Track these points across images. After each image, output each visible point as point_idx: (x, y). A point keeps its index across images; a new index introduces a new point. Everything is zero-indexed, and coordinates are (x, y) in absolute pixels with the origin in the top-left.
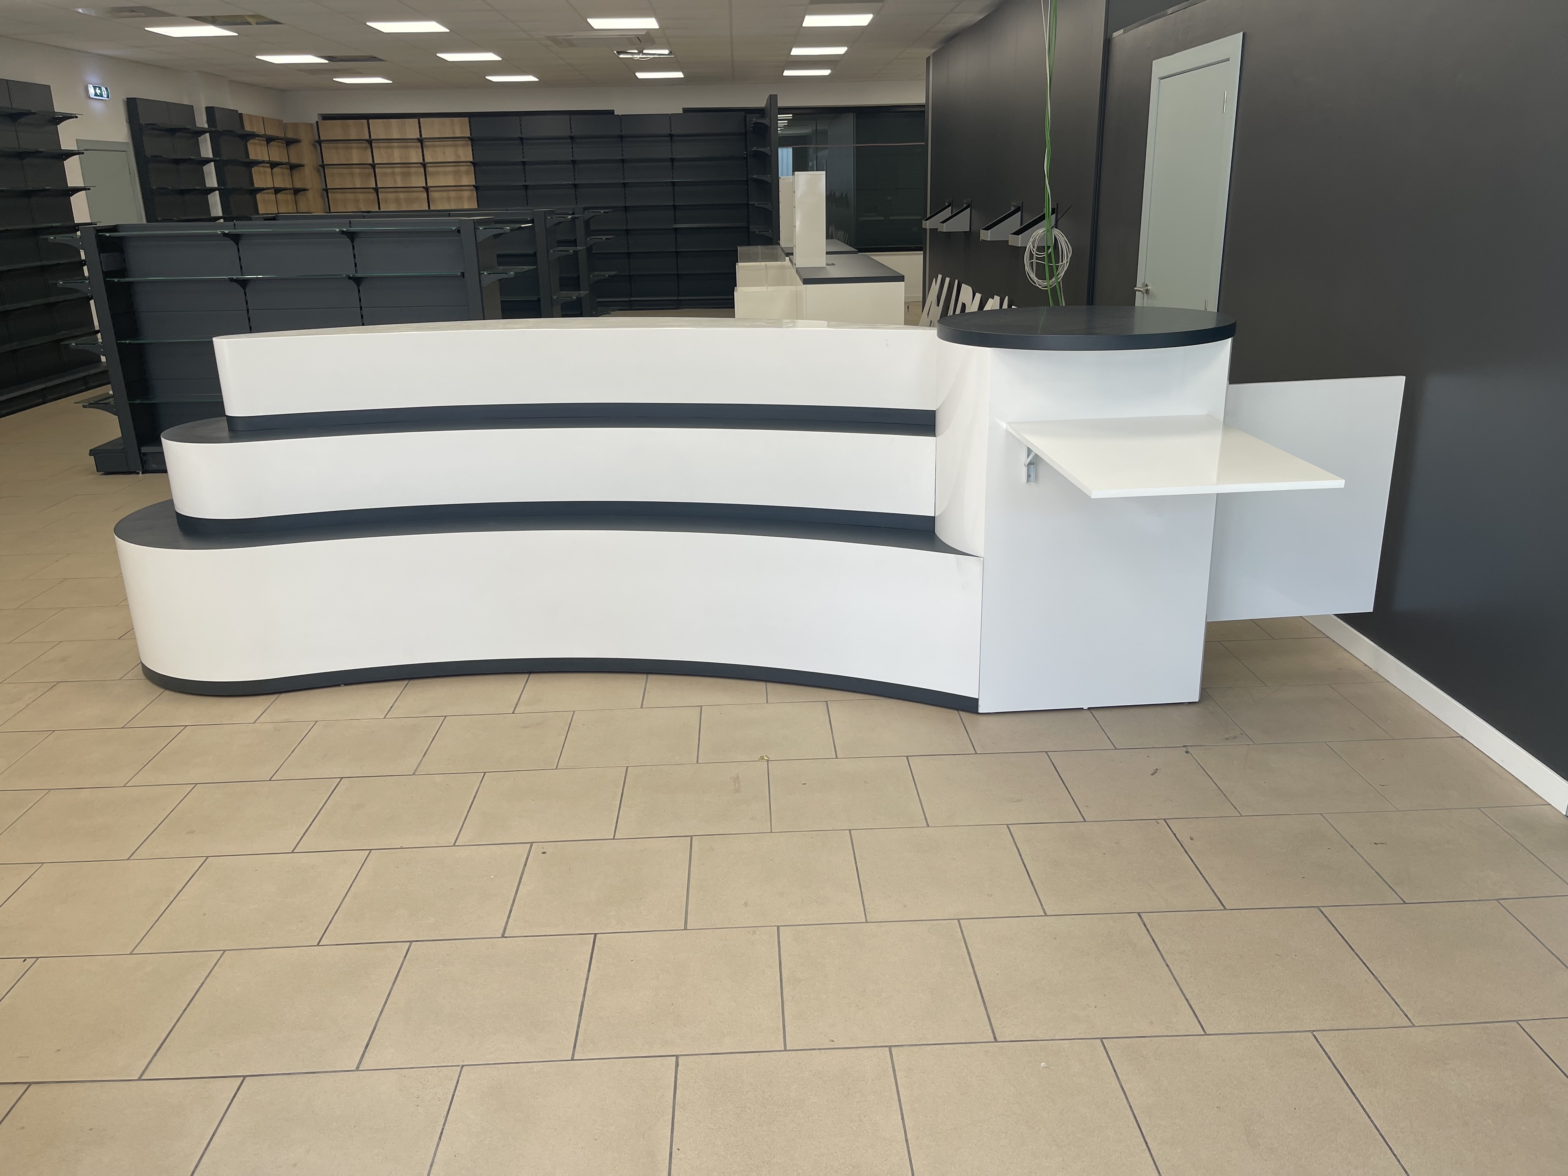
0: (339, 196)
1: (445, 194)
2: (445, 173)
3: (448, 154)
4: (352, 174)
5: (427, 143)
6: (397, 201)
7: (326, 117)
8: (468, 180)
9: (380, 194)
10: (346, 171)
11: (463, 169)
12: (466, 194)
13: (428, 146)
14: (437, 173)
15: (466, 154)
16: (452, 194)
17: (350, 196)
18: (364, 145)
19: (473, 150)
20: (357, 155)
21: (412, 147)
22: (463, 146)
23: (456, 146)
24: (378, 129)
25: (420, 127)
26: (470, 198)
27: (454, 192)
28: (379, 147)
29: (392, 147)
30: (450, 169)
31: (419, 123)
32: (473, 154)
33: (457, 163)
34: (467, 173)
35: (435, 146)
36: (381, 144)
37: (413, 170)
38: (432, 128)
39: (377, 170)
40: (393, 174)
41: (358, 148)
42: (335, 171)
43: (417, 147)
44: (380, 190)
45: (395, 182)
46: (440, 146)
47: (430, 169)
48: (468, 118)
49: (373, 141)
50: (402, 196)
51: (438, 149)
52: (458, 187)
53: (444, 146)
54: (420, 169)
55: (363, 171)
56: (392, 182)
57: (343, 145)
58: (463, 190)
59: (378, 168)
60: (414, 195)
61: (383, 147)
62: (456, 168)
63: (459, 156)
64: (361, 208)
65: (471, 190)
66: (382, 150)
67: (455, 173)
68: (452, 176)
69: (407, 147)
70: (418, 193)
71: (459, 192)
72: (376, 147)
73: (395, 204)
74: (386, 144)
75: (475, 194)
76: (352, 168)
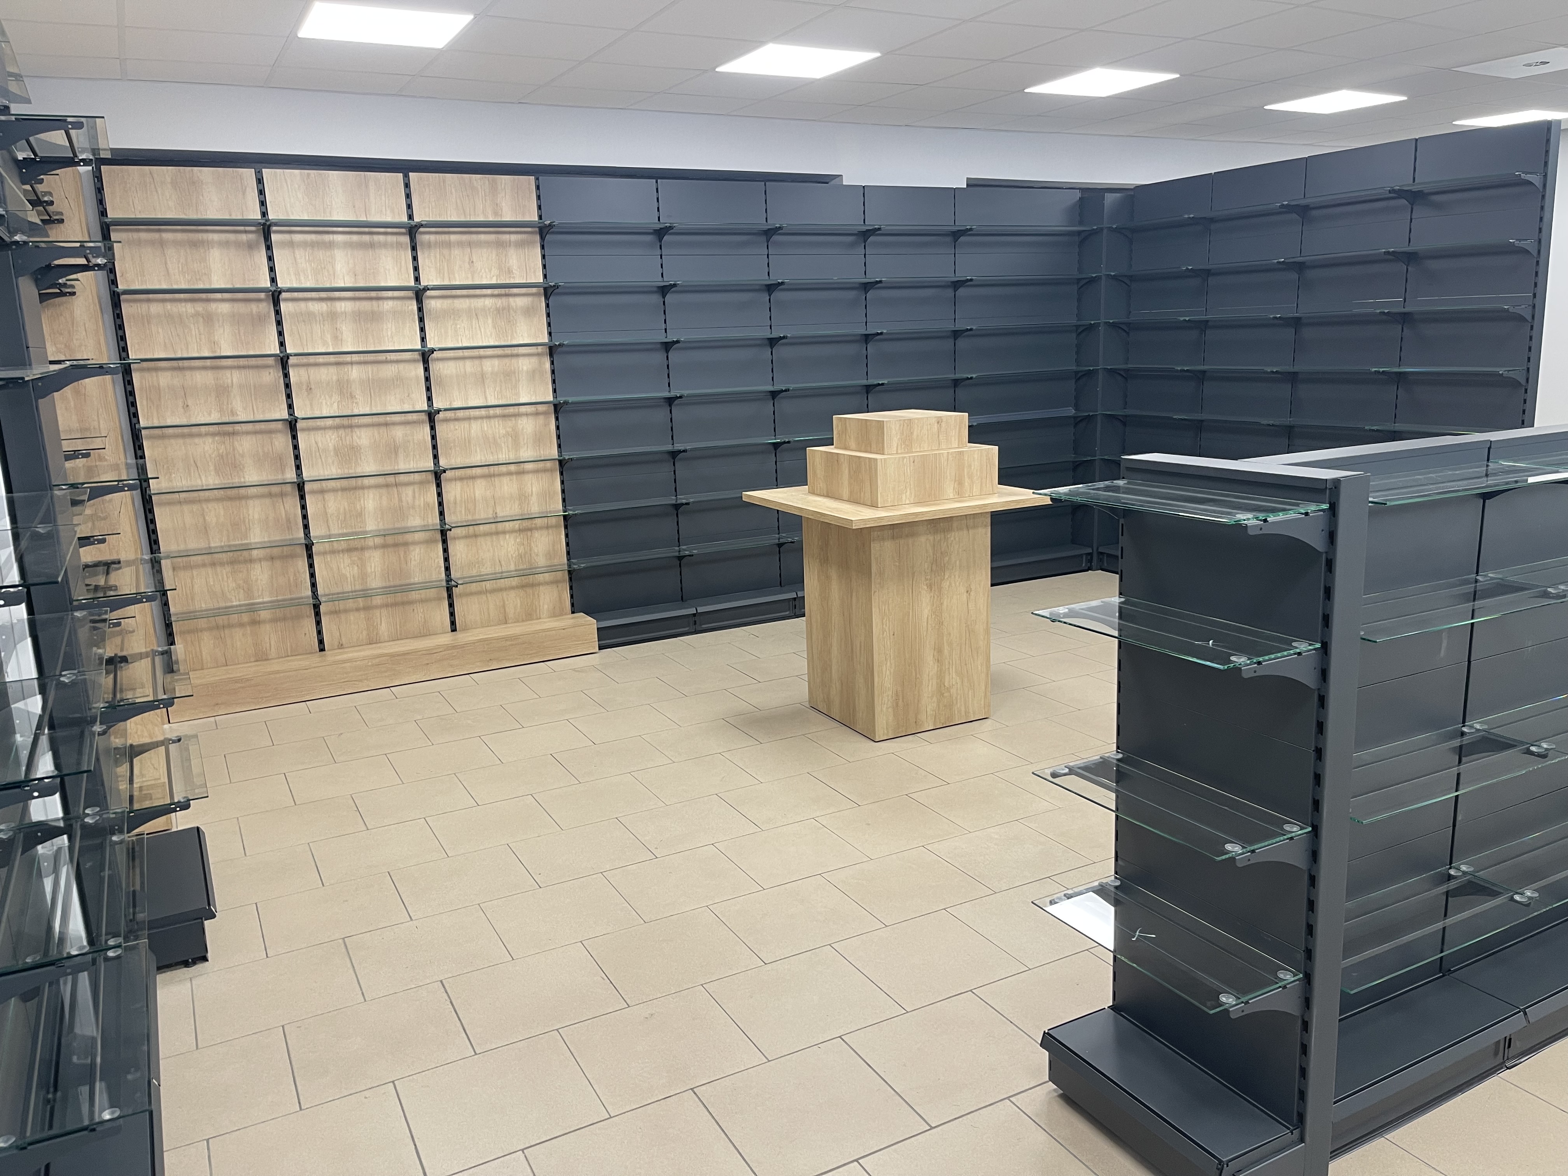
1: (469, 366)
2: (474, 314)
3: (480, 264)
4: (209, 319)
5: (426, 237)
6: (343, 388)
8: (532, 330)
9: (292, 373)
10: (188, 308)
11: (519, 302)
12: (525, 365)
13: (429, 245)
14: (454, 314)
15: (526, 265)
16: (490, 366)
18: (244, 237)
19: (543, 257)
20: (222, 266)
21: (385, 245)
22: (520, 245)
23: (500, 245)
24: (290, 196)
25: (408, 196)
26: (533, 375)
27: (496, 362)
28: (291, 244)
29: (330, 245)
30: (488, 302)
31: (407, 185)
32: (544, 266)
33: (504, 288)
34: (528, 312)
35: (449, 245)
36: (297, 237)
37: (388, 305)
38: (440, 200)
39: (283, 306)
40: (333, 316)
41: (226, 244)
42: (155, 308)
43: (399, 245)
44: (292, 360)
45: (336, 338)
46: (460, 244)
47: (432, 304)
48: (532, 178)
49: (274, 228)
50: (355, 373)
51: (456, 252)
52: (507, 350)
53: (470, 244)
54: (408, 302)
55: (241, 308)
56: (328, 337)
57: (179, 236)
58: (517, 355)
59: (286, 300)
60: (389, 371)
61: (305, 245)
62: (499, 302)
63: (510, 271)
64: (233, 413)
65: (538, 354)
66: (299, 253)
67: (499, 312)
68: (490, 321)
69: (372, 246)
70: (401, 366)
71: (506, 361)
72: (283, 244)
73: (336, 397)
74: (313, 237)
75: (547, 365)
76: (208, 300)
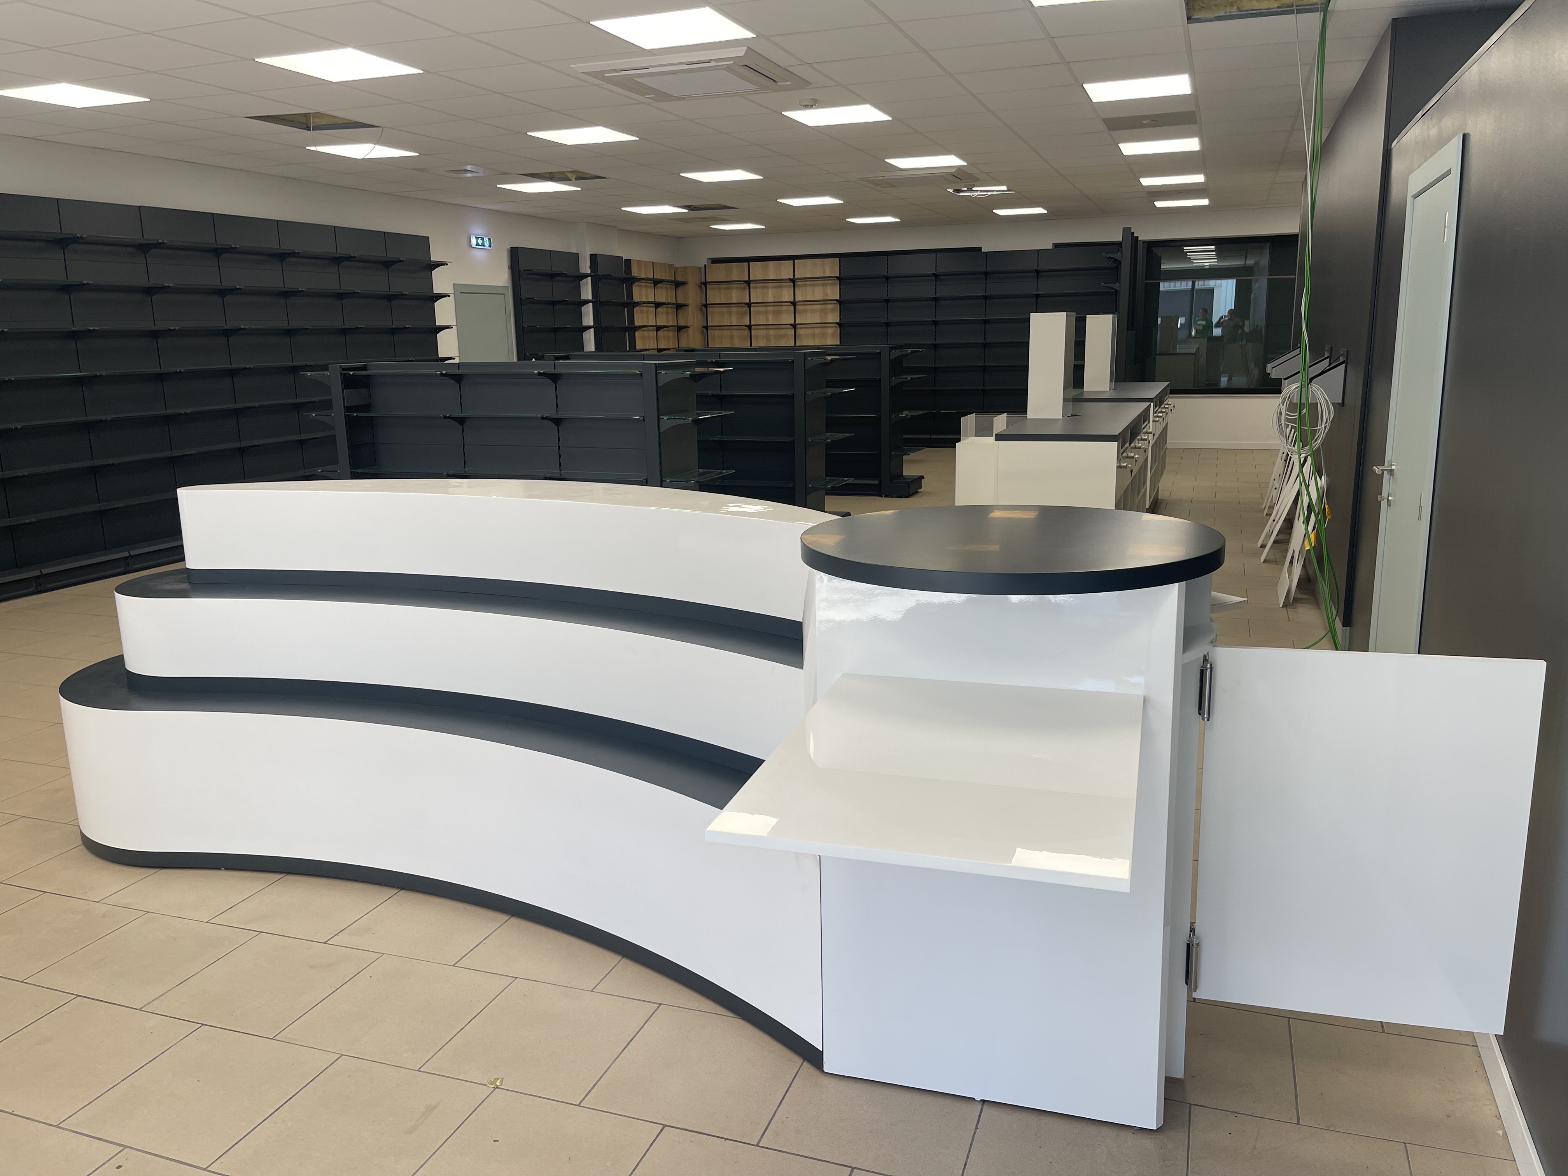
0: (717, 333)
1: (810, 331)
2: (813, 311)
3: (817, 293)
4: (730, 313)
5: (799, 283)
6: (768, 338)
7: (715, 261)
8: (834, 317)
9: (752, 331)
10: (725, 310)
11: (830, 307)
12: (830, 331)
13: (799, 286)
14: (806, 311)
15: (833, 292)
16: (817, 331)
17: (727, 333)
18: (743, 285)
19: (840, 289)
20: (736, 295)
21: (785, 287)
22: (832, 284)
23: (824, 285)
24: (757, 271)
25: (794, 269)
26: (833, 335)
27: (820, 329)
28: (756, 287)
29: (767, 287)
30: (818, 307)
31: (794, 265)
32: (840, 293)
33: (824, 302)
34: (833, 310)
35: (806, 286)
36: (758, 285)
37: (784, 308)
38: (805, 269)
39: (752, 308)
40: (766, 312)
41: (737, 288)
42: (716, 309)
43: (790, 286)
44: (753, 327)
45: (767, 320)
46: (810, 285)
47: (799, 308)
48: (838, 259)
49: (751, 282)
50: (772, 332)
51: (808, 288)
52: (824, 325)
53: (815, 285)
54: (790, 307)
55: (740, 309)
56: (765, 320)
57: (725, 286)
58: (827, 327)
59: (753, 306)
60: (783, 332)
61: (760, 287)
62: (823, 307)
63: (827, 295)
64: (734, 345)
65: (835, 327)
66: (758, 290)
67: (822, 310)
68: (819, 313)
69: (781, 287)
70: (787, 330)
71: (824, 329)
72: (753, 287)
73: (765, 341)
74: (763, 284)
75: (839, 331)
76: (731, 307)
